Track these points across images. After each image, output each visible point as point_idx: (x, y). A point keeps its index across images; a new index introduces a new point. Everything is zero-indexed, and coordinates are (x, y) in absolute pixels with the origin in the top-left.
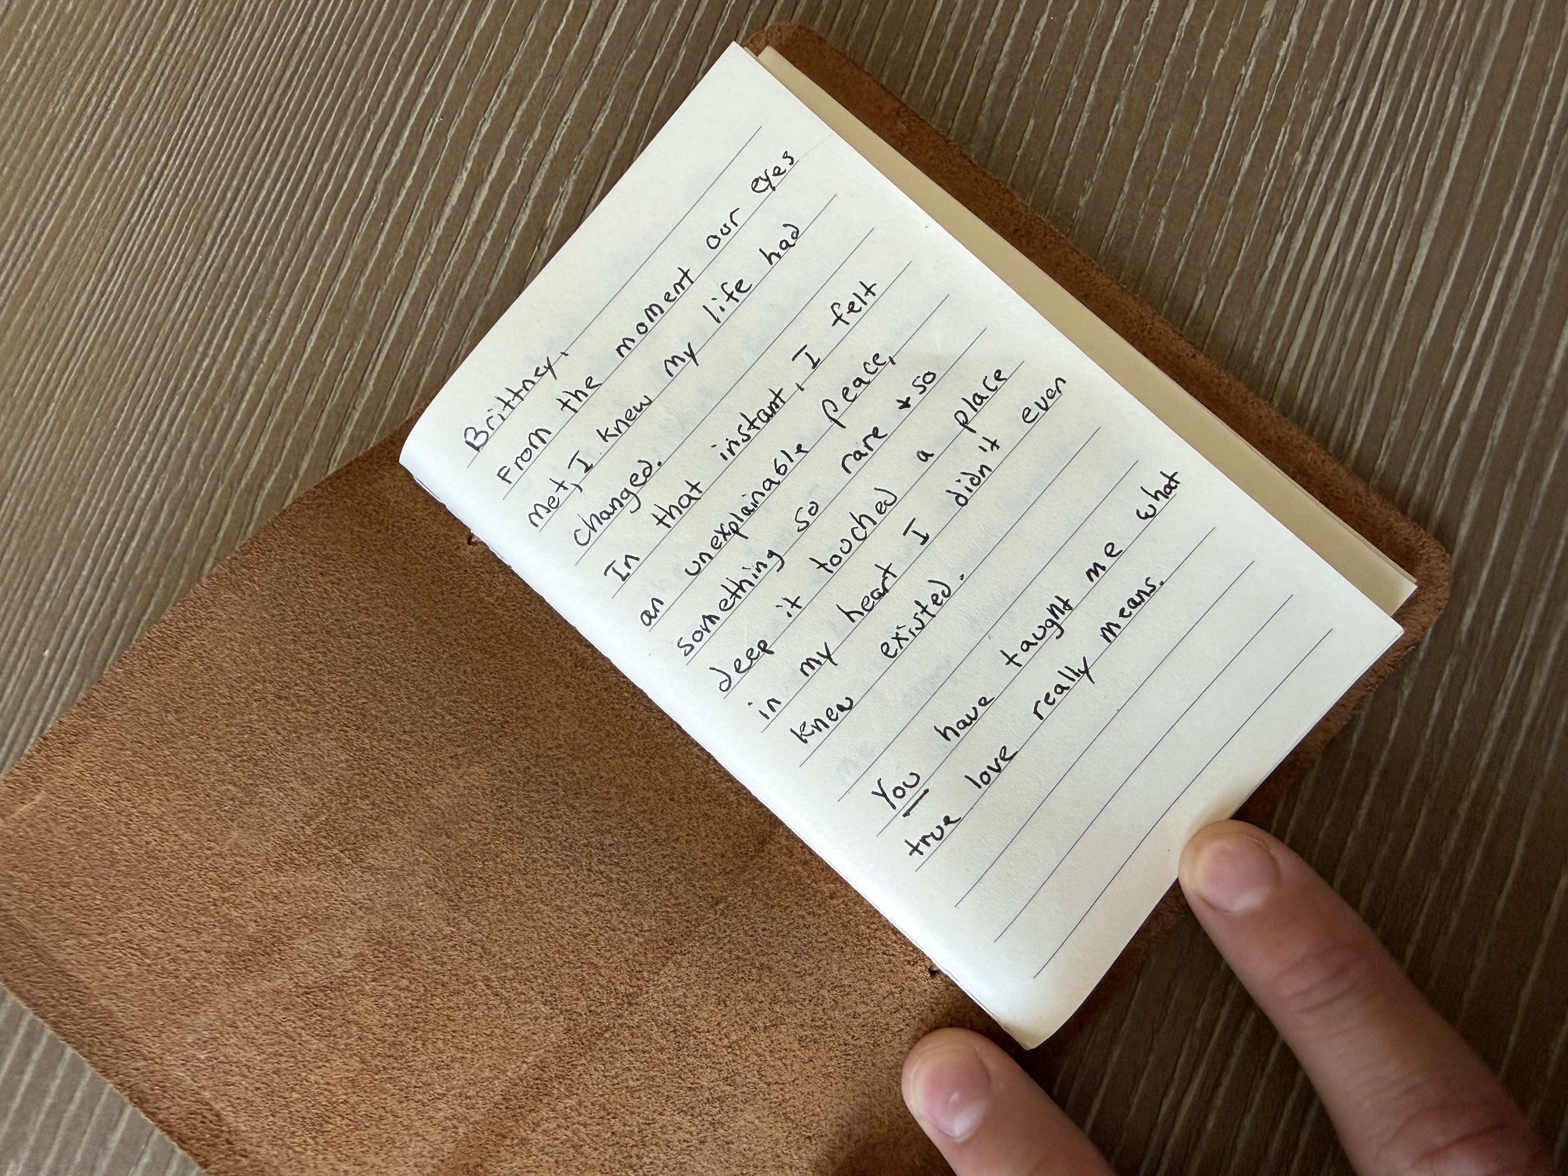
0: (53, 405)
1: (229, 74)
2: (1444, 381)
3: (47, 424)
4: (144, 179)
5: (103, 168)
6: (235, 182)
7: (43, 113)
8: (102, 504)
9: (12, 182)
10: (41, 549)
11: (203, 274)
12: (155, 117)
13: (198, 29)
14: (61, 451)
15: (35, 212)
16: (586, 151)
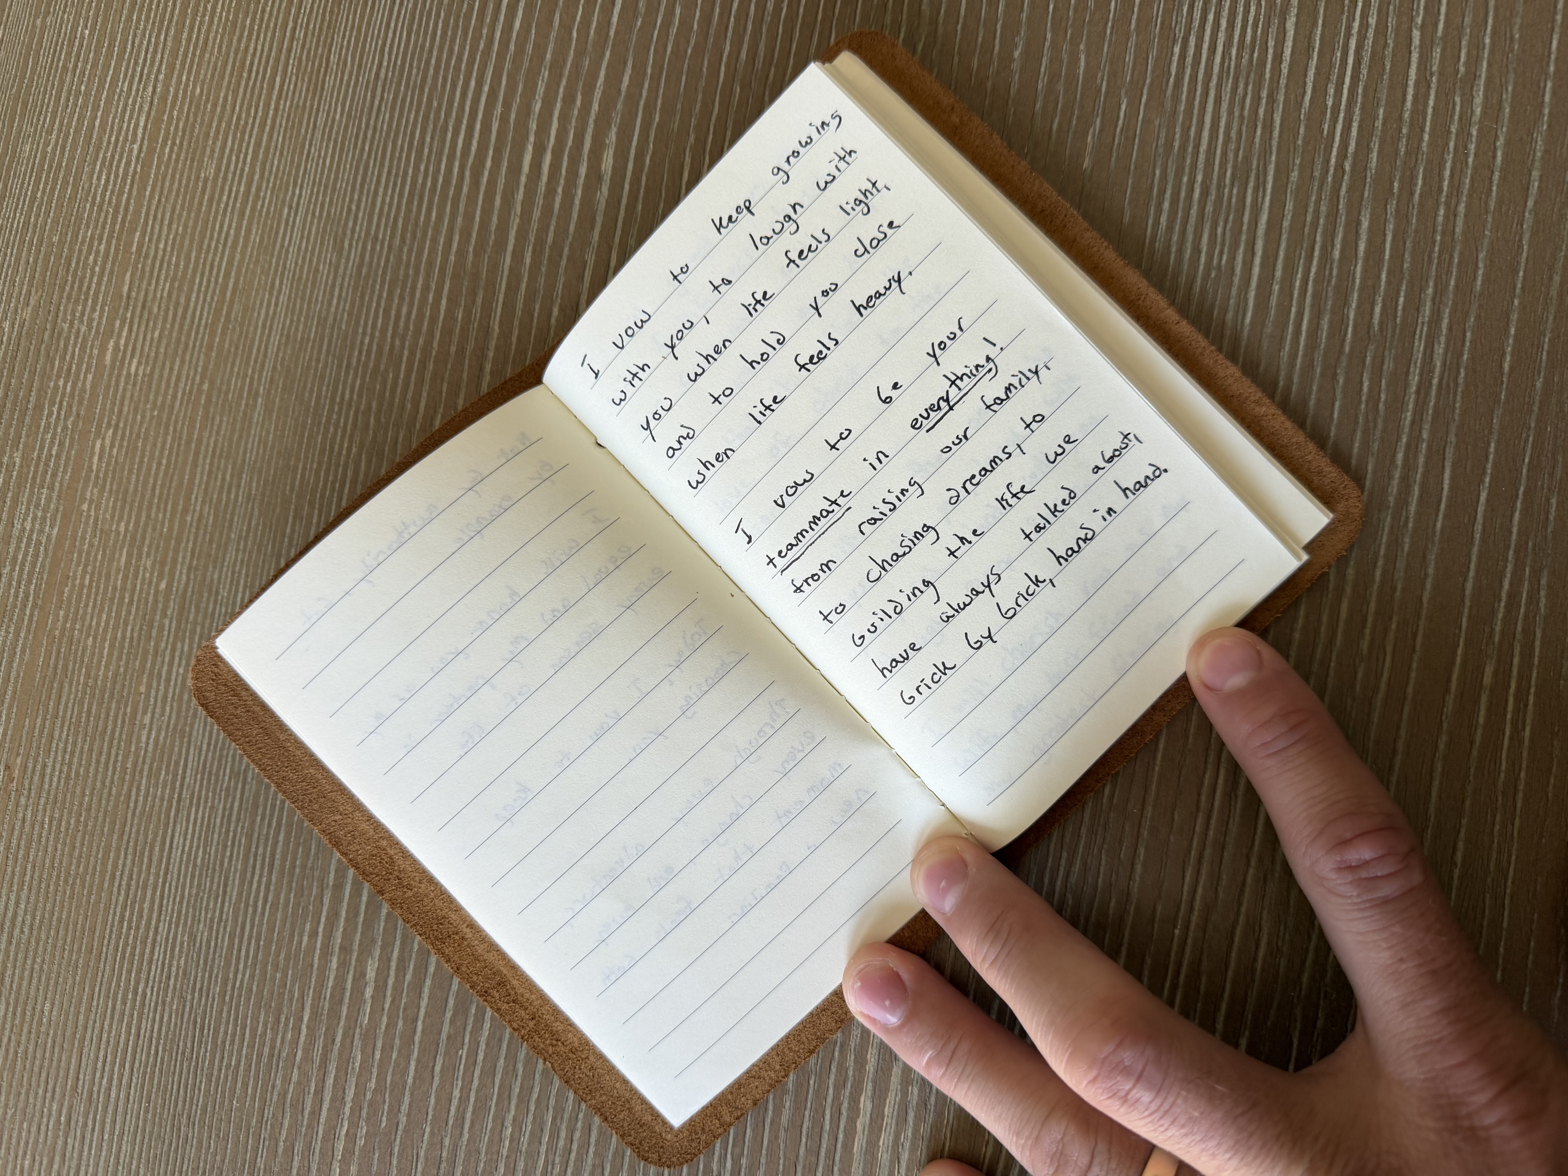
0: (260, 400)
1: (331, 114)
2: (1325, 132)
3: (259, 415)
4: (286, 211)
5: (253, 209)
6: (356, 197)
7: (198, 178)
8: (315, 466)
9: (188, 238)
10: (278, 510)
11: (348, 272)
12: (283, 161)
13: (299, 84)
14: (275, 434)
15: (211, 255)
16: (619, 106)
